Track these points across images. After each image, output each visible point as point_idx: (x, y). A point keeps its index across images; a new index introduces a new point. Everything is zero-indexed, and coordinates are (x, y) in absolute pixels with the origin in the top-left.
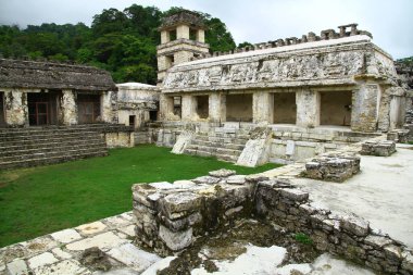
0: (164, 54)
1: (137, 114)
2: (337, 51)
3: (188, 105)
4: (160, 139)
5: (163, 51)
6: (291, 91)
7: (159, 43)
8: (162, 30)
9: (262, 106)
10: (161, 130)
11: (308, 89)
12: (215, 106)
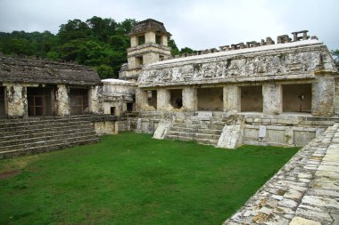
0: (134, 55)
1: (117, 106)
2: (296, 52)
3: (162, 98)
4: (139, 127)
5: (133, 53)
6: (257, 84)
7: (129, 46)
8: (132, 36)
9: (231, 98)
10: (140, 119)
11: (273, 82)
12: (188, 99)
